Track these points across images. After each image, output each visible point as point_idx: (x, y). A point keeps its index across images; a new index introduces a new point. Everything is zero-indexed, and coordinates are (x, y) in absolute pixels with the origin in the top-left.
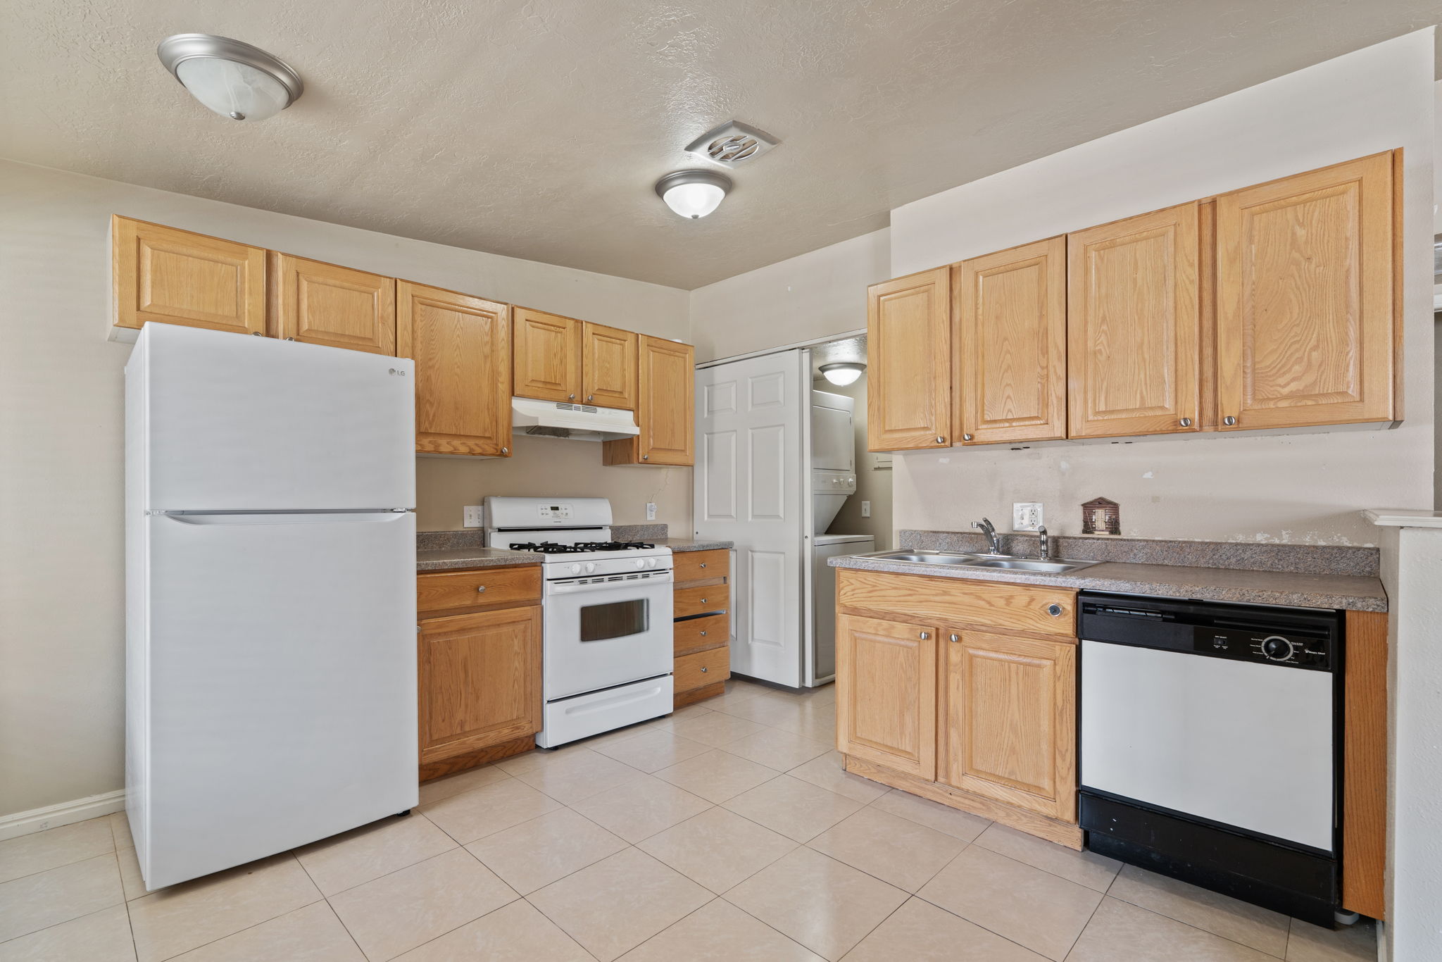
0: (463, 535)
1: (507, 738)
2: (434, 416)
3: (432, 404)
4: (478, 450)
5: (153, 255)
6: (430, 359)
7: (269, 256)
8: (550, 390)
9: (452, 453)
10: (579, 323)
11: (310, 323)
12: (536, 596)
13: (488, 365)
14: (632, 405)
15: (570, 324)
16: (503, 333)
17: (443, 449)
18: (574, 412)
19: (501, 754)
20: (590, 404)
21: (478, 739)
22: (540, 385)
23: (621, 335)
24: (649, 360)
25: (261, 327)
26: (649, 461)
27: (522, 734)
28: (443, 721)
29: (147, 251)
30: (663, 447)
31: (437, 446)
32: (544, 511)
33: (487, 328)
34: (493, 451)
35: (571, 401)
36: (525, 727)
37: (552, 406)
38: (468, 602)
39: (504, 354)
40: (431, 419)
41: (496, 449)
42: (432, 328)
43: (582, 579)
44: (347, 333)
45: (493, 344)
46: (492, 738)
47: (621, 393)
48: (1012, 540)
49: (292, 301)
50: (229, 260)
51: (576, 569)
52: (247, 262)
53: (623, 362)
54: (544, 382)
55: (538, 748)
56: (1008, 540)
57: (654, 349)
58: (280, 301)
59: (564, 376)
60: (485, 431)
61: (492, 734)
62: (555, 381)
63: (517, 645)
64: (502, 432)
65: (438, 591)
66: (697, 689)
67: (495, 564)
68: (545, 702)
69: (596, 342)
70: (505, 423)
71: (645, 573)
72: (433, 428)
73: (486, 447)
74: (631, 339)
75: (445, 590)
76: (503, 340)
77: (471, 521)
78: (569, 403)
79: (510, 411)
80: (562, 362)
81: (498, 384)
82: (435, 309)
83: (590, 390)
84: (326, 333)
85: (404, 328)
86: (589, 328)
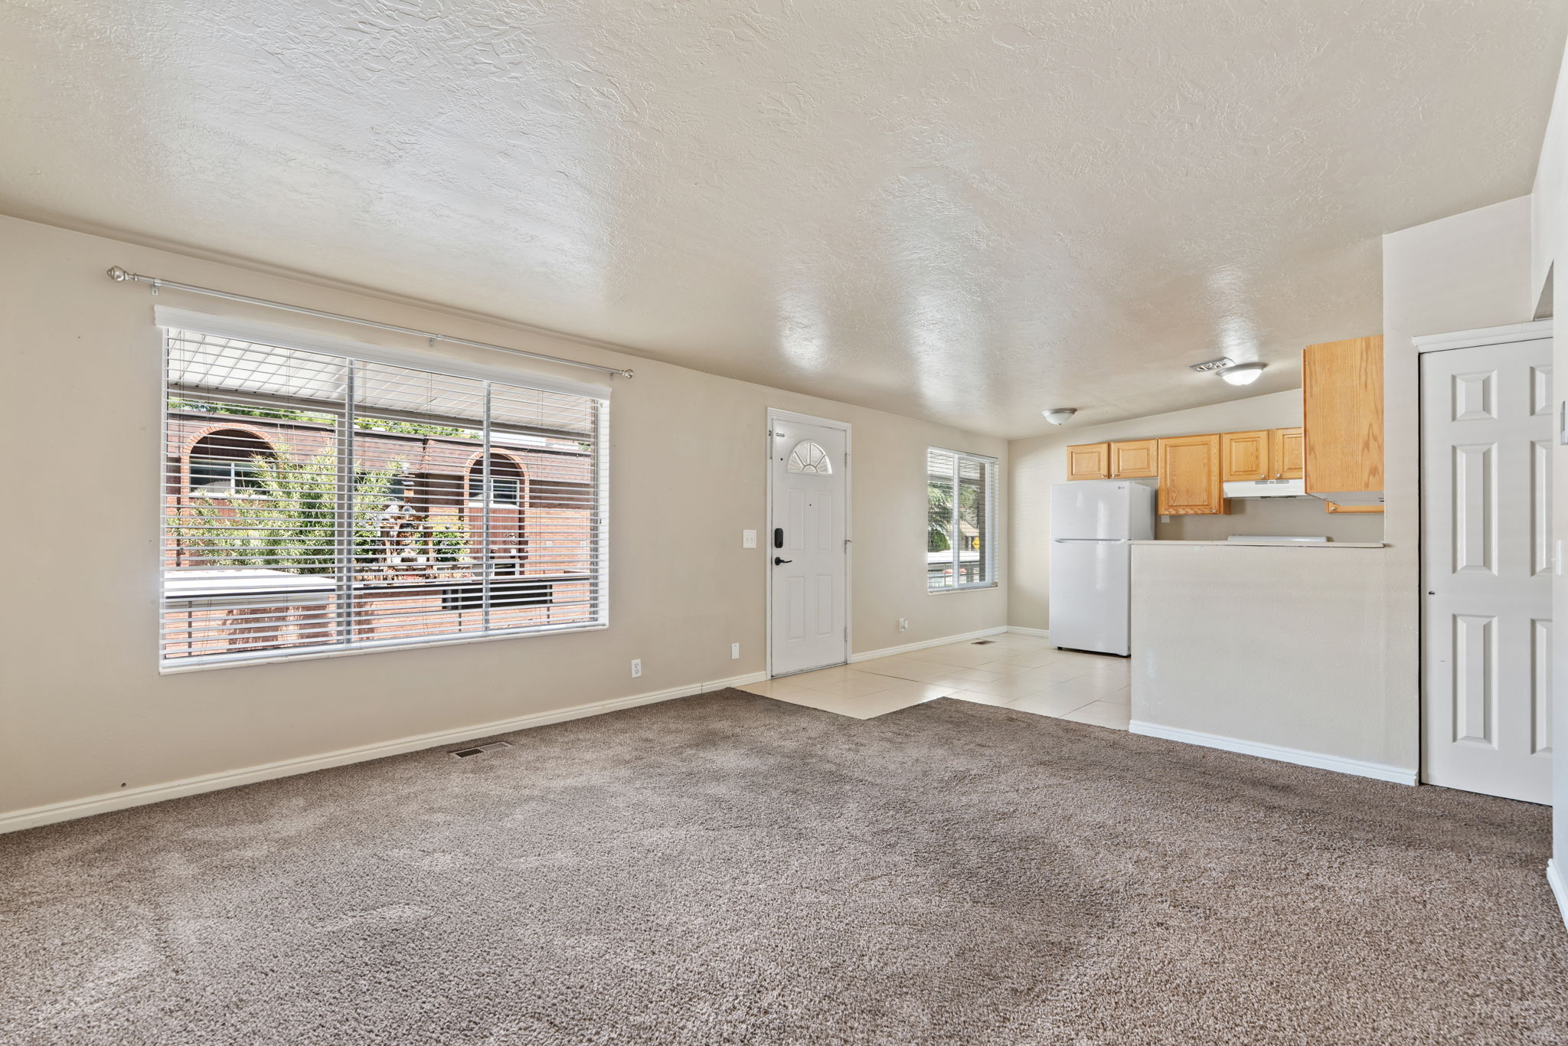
4: (1200, 512)
5: (1075, 456)
6: (1174, 471)
7: (1109, 444)
8: (1248, 474)
9: (1185, 514)
10: (1271, 432)
11: (1123, 470)
13: (1205, 469)
15: (1264, 435)
17: (1180, 513)
18: (1270, 485)
20: (1281, 479)
22: (1242, 473)
25: (1106, 473)
26: (1338, 510)
31: (1177, 511)
33: (1206, 450)
34: (1209, 511)
37: (1251, 484)
39: (1215, 461)
40: (1174, 498)
41: (1212, 510)
42: (1175, 457)
44: (1137, 468)
45: (1209, 457)
49: (1117, 460)
50: (1097, 451)
52: (1102, 450)
58: (1113, 460)
59: (1258, 466)
60: (1204, 502)
62: (1253, 469)
64: (1215, 502)
69: (1287, 440)
70: (1217, 497)
73: (1205, 510)
76: (1215, 453)
78: (1265, 480)
79: (1221, 490)
80: (1257, 457)
81: (1213, 478)
82: (1177, 448)
83: (1279, 471)
84: (1128, 469)
85: (1162, 460)
86: (1279, 433)
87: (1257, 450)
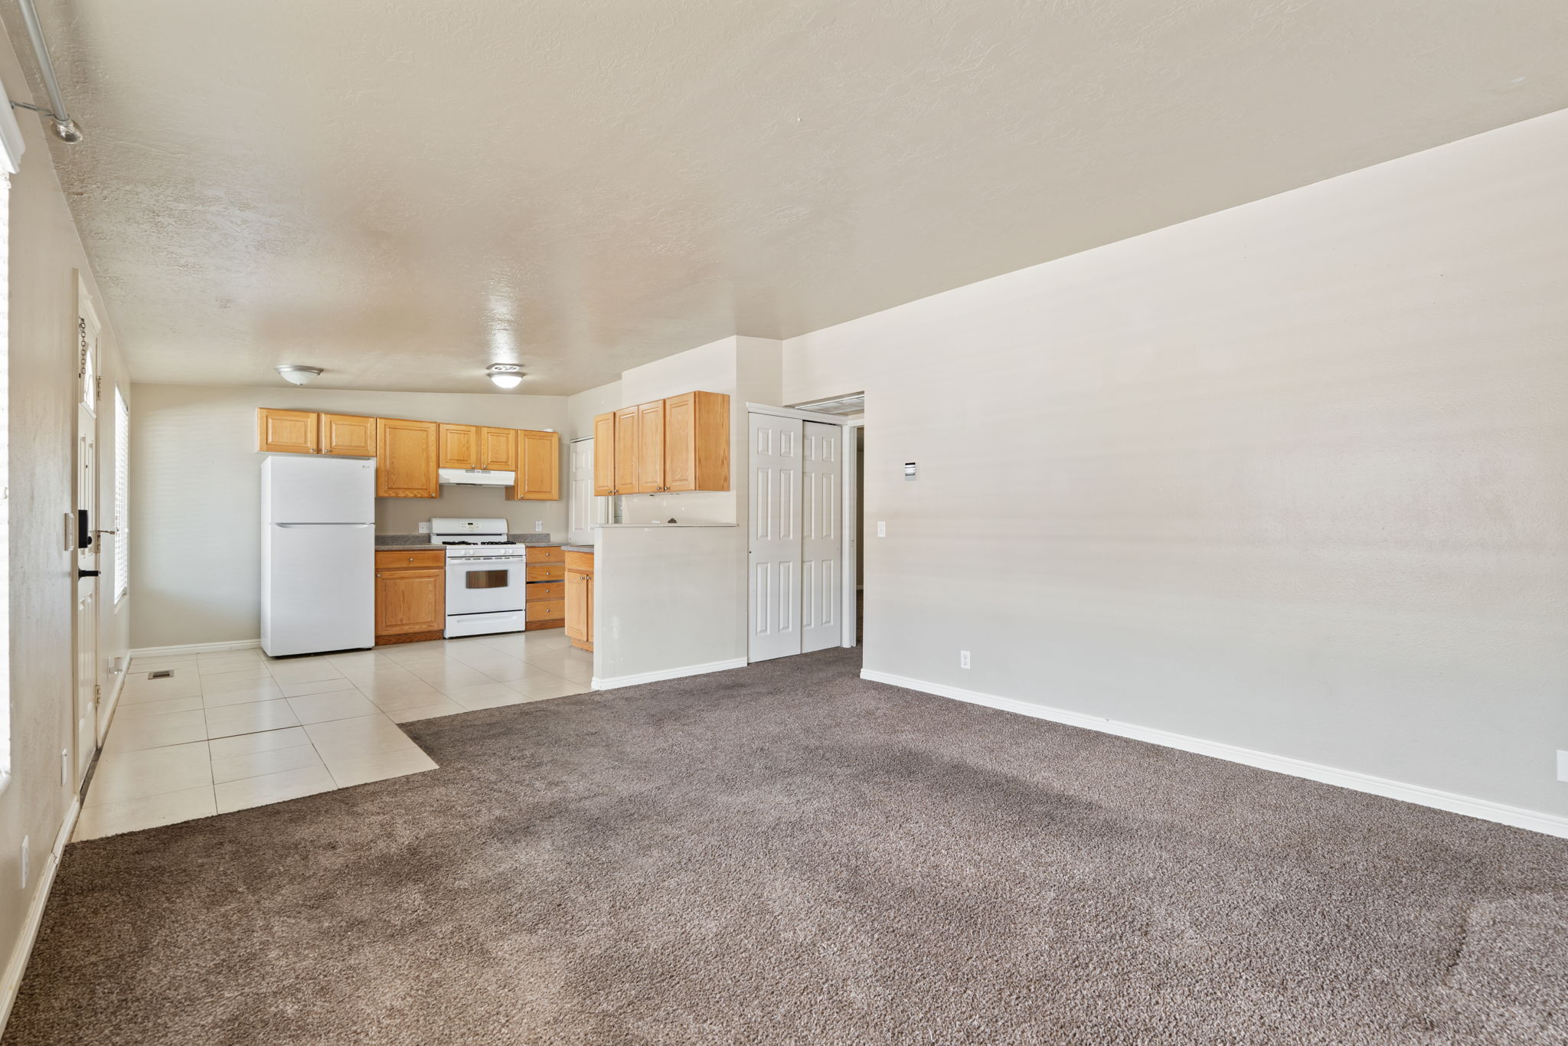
0: (418, 537)
1: (426, 630)
3: (394, 474)
4: (419, 495)
5: (272, 423)
6: (394, 454)
7: (319, 416)
8: (462, 462)
9: (405, 497)
10: (478, 428)
11: (336, 443)
12: (442, 565)
13: (425, 454)
14: (514, 469)
15: (473, 429)
16: (432, 438)
17: (399, 495)
18: (477, 474)
19: (424, 638)
20: (485, 469)
21: (409, 628)
22: (455, 461)
23: (507, 432)
24: (525, 443)
25: (315, 447)
26: (526, 498)
27: (434, 629)
28: (392, 617)
29: (270, 420)
30: (534, 490)
31: (397, 494)
32: (463, 525)
33: (424, 436)
35: (473, 468)
36: (434, 626)
37: (462, 472)
38: (405, 565)
39: (434, 448)
40: (394, 481)
41: (429, 495)
42: (394, 439)
43: (468, 558)
44: (353, 445)
45: (427, 443)
46: (417, 628)
47: (506, 462)
49: (328, 434)
50: (302, 420)
51: (462, 553)
52: (309, 420)
53: (507, 446)
54: (456, 459)
55: (444, 638)
57: (529, 436)
58: (323, 434)
59: (469, 456)
60: (424, 486)
62: (464, 458)
63: (431, 587)
64: (433, 486)
65: (391, 559)
66: (545, 621)
67: (429, 549)
68: (447, 615)
69: (490, 437)
70: (434, 482)
71: (503, 557)
73: (424, 494)
74: (513, 433)
75: (396, 559)
76: (433, 441)
77: (423, 530)
78: (473, 469)
79: (438, 475)
80: (468, 449)
81: (431, 463)
82: (396, 430)
83: (486, 462)
84: (344, 446)
85: (381, 440)
86: (485, 430)
87: (468, 442)
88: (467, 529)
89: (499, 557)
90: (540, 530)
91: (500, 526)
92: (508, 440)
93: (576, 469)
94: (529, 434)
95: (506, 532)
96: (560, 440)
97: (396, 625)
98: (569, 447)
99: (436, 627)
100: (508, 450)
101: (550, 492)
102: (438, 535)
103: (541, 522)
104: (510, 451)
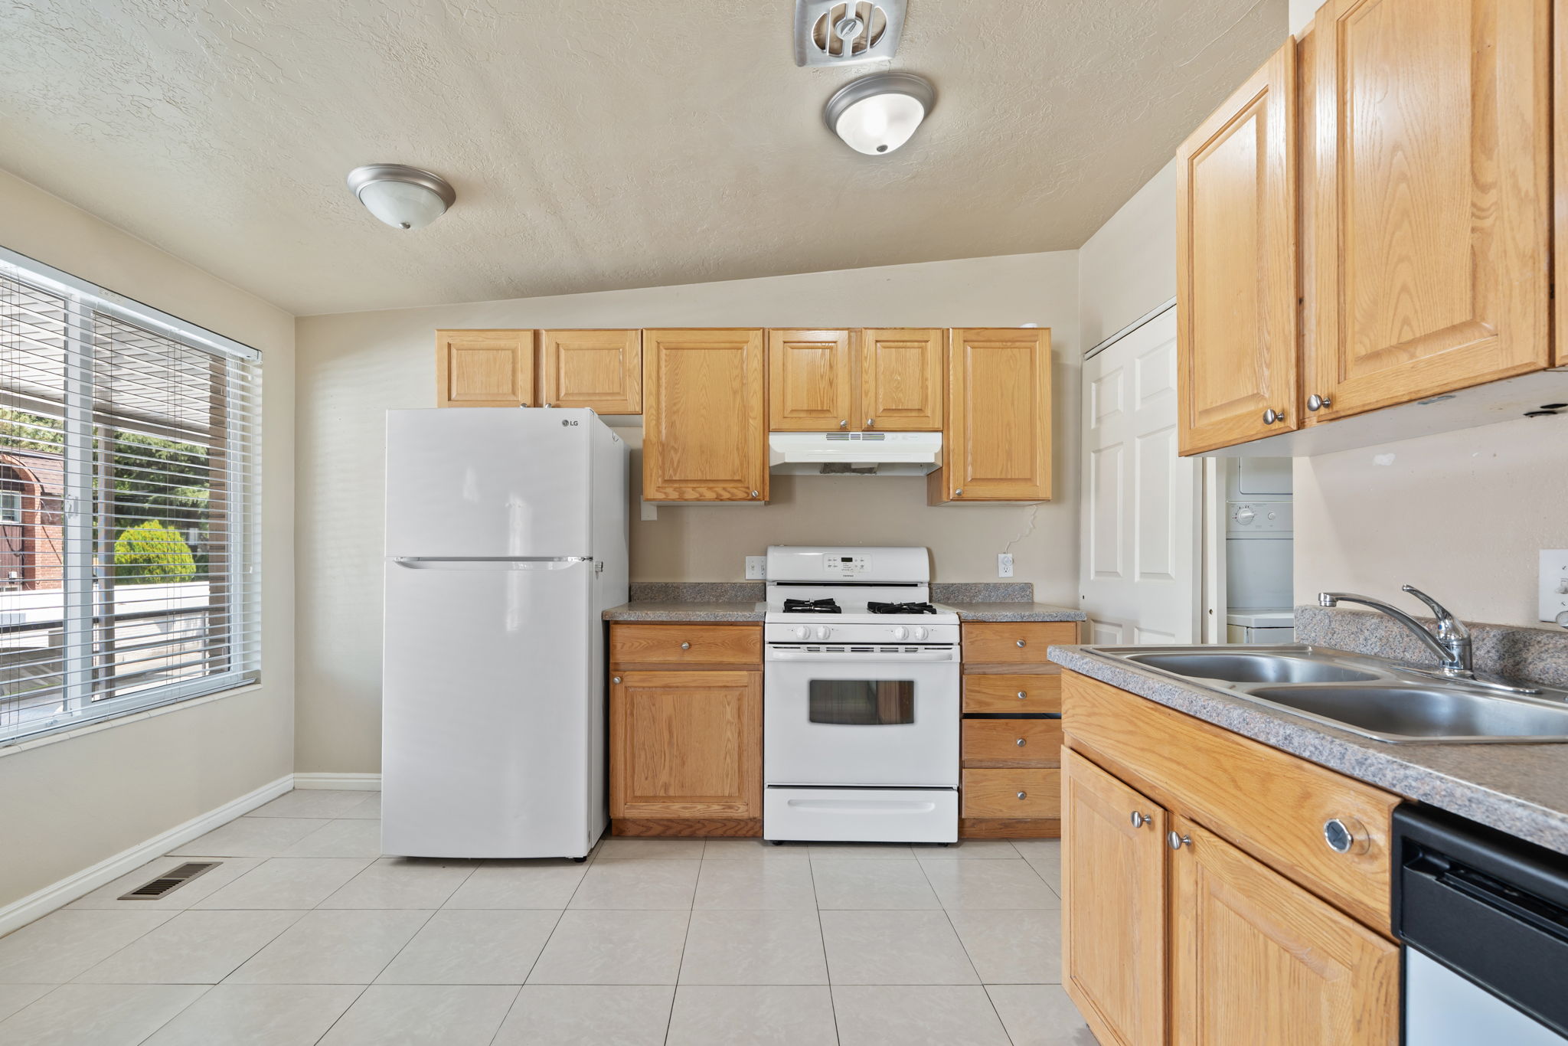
0: (743, 588)
1: (717, 815)
2: (679, 462)
3: (676, 450)
4: (726, 496)
5: (457, 355)
6: (675, 404)
7: (536, 335)
8: (816, 419)
9: (698, 500)
10: (854, 333)
11: (567, 388)
12: (754, 660)
13: (737, 401)
14: (938, 425)
15: (843, 336)
16: (754, 365)
17: (687, 496)
18: (851, 442)
19: (720, 832)
20: (871, 431)
21: (684, 808)
22: (803, 415)
23: (918, 336)
24: (966, 360)
25: (529, 400)
26: (965, 496)
27: (736, 815)
28: (646, 779)
29: (454, 352)
30: (989, 477)
31: (682, 493)
32: (832, 563)
33: (738, 363)
34: (742, 495)
35: (845, 429)
36: (739, 808)
37: (819, 439)
38: (672, 657)
39: (756, 386)
40: (675, 464)
41: (747, 493)
42: (677, 371)
43: (812, 645)
44: (597, 392)
45: (742, 376)
46: (699, 811)
47: (920, 410)
48: (1527, 645)
49: (553, 370)
50: (509, 345)
51: (801, 633)
52: (518, 345)
53: (923, 371)
54: (807, 410)
55: (762, 841)
56: (1515, 642)
57: (976, 344)
58: (544, 373)
59: (833, 400)
60: (734, 474)
61: (700, 807)
62: (822, 407)
63: (730, 713)
64: (754, 476)
65: (641, 644)
66: (1019, 821)
67: (703, 620)
68: (766, 786)
69: (881, 351)
70: (758, 463)
71: (911, 646)
72: (678, 474)
73: (735, 491)
74: (935, 338)
75: (648, 643)
76: (756, 370)
77: (752, 575)
78: (842, 431)
79: (766, 448)
80: (831, 383)
81: (751, 421)
82: (680, 352)
83: (872, 413)
84: (580, 394)
85: (650, 377)
86: (870, 336)
87: (832, 367)
88: (839, 572)
89: (890, 646)
90: (1010, 574)
91: (913, 565)
92: (923, 354)
93: (1099, 420)
94: (975, 336)
95: (927, 578)
96: (1056, 356)
97: (654, 798)
98: (1080, 372)
99: (741, 811)
100: (924, 379)
101: (1029, 480)
102: (779, 584)
103: (1010, 556)
104: (930, 384)
